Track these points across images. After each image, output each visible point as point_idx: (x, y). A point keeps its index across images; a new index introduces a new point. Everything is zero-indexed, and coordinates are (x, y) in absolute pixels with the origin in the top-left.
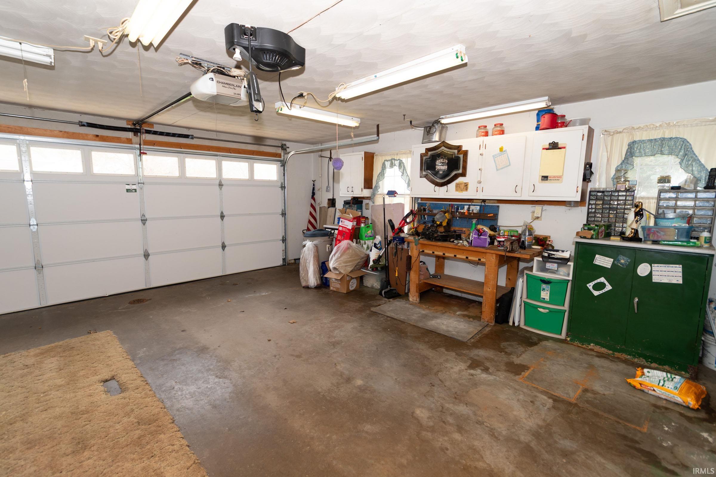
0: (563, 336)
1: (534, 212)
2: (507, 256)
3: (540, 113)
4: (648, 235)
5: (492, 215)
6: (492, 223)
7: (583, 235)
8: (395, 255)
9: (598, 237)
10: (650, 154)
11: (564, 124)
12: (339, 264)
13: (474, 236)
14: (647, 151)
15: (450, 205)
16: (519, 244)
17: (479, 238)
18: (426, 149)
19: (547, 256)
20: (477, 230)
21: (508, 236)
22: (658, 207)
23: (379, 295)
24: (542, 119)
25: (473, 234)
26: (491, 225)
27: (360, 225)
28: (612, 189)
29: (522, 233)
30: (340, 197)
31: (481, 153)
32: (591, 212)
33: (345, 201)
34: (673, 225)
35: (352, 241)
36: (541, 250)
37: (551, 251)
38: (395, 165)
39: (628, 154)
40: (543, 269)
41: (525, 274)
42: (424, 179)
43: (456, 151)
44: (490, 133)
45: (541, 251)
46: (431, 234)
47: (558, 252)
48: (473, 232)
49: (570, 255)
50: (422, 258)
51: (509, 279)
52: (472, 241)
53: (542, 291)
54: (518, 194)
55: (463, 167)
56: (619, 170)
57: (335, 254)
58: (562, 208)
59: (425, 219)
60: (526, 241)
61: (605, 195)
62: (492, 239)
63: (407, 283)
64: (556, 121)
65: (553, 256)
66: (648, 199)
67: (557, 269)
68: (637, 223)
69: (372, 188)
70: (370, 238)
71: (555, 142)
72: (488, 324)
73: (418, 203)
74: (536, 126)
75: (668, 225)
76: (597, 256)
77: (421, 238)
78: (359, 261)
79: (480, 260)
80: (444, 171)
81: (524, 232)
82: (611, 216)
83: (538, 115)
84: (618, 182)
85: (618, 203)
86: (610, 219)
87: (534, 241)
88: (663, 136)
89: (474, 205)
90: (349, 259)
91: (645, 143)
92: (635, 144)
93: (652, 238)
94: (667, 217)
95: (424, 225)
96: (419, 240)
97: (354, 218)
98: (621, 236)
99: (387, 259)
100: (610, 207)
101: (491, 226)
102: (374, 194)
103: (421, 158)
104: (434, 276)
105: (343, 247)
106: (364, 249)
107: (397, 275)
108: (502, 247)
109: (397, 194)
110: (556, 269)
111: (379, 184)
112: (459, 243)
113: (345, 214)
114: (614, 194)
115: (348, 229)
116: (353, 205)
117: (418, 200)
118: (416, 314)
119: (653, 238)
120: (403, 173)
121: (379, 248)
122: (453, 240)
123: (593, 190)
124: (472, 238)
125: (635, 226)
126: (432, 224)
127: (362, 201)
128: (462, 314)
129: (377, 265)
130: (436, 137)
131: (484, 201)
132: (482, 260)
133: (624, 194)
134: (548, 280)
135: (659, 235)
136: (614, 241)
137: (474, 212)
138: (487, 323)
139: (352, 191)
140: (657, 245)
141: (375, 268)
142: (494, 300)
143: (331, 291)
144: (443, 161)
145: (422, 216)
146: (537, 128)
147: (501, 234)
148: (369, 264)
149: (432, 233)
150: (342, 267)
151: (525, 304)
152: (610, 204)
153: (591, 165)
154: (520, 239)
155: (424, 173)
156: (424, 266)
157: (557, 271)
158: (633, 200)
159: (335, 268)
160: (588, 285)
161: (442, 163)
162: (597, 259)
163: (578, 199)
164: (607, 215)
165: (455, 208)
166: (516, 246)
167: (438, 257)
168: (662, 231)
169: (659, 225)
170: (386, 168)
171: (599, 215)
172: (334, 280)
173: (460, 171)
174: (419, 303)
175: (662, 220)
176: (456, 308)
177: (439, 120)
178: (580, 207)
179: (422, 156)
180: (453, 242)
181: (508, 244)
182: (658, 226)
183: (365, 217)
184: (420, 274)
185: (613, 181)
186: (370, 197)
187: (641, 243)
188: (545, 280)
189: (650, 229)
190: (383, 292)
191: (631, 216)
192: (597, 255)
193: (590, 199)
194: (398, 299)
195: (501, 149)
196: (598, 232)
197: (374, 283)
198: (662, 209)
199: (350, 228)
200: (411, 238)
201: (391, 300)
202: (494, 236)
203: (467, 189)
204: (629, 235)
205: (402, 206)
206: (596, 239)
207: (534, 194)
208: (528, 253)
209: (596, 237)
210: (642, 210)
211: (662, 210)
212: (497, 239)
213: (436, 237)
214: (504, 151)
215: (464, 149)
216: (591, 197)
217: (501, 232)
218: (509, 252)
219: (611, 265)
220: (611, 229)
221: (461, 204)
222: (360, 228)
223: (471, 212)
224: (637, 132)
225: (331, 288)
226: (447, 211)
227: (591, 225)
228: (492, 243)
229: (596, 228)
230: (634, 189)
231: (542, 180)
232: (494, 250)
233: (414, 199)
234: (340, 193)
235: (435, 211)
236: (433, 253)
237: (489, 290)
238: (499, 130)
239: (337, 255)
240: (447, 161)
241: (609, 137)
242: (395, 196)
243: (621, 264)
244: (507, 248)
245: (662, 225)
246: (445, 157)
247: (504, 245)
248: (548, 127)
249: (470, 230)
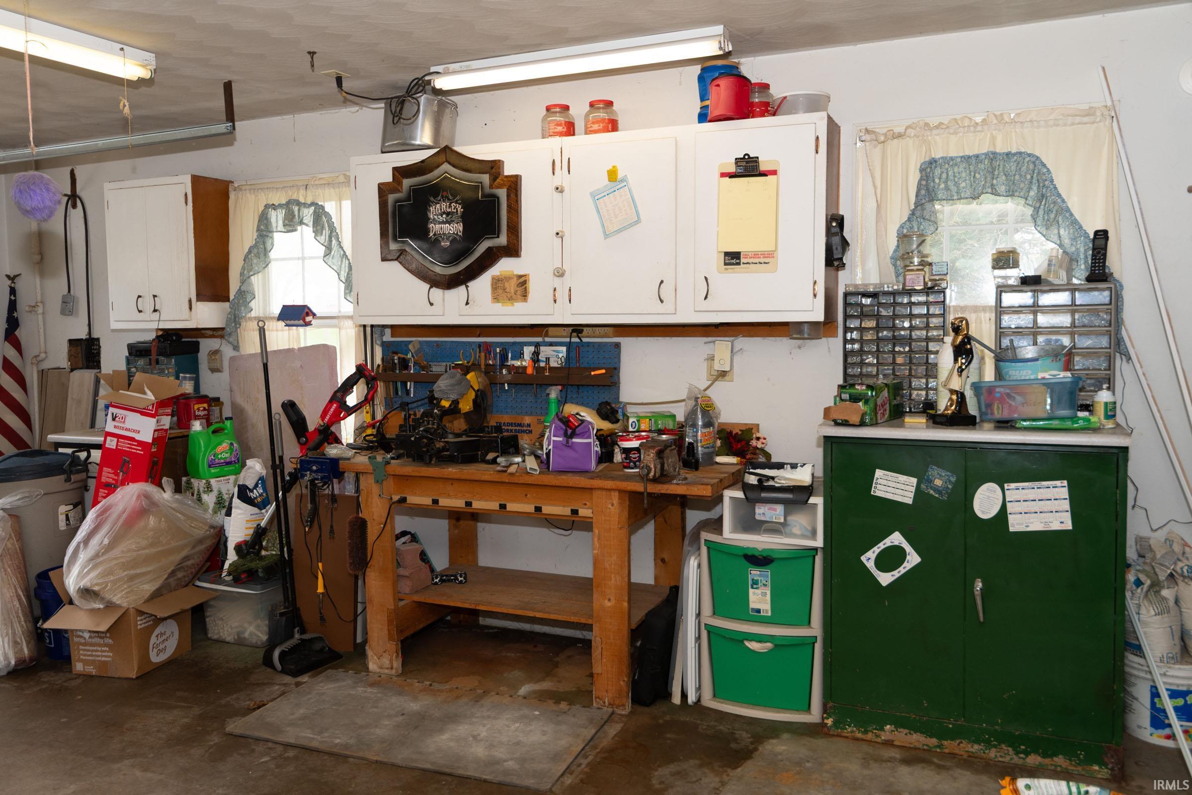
0: (815, 715)
1: (711, 358)
2: (650, 494)
3: (705, 75)
4: (989, 406)
5: (603, 371)
6: (605, 396)
7: (840, 417)
8: (312, 522)
9: (876, 420)
10: (968, 194)
11: (768, 109)
12: (104, 575)
13: (553, 438)
14: (962, 186)
15: (480, 346)
16: (679, 453)
17: (568, 445)
18: (395, 169)
19: (756, 483)
20: (560, 420)
21: (650, 431)
22: (1000, 332)
23: (264, 668)
24: (713, 91)
25: (550, 432)
26: (602, 403)
27: (188, 427)
28: (895, 287)
29: (686, 420)
30: (114, 331)
31: (558, 183)
32: (852, 351)
33: (131, 347)
34: (1039, 377)
35: (160, 485)
36: (739, 467)
37: (764, 468)
38: (301, 223)
39: (923, 192)
40: (749, 524)
41: (703, 542)
42: (396, 265)
43: (486, 178)
44: (579, 126)
45: (739, 471)
46: (425, 440)
47: (782, 470)
48: (550, 426)
49: (813, 475)
50: (402, 523)
51: (663, 560)
52: (548, 454)
53: (752, 588)
54: (668, 306)
55: (508, 226)
56: (905, 236)
57: (86, 541)
58: (781, 345)
59: (408, 392)
60: (699, 444)
61: (880, 304)
62: (607, 442)
63: (359, 611)
64: (748, 99)
65: (771, 483)
66: (975, 312)
67: (785, 519)
68: (960, 376)
69: (226, 299)
70: (227, 468)
71: (749, 157)
72: (613, 713)
73: (384, 345)
74: (699, 110)
75: (1027, 378)
76: (879, 473)
77: (392, 458)
78: (184, 553)
79: (575, 512)
80: (455, 239)
81: (691, 416)
82: (900, 360)
83: (701, 79)
84: (906, 266)
85: (911, 324)
86: (897, 367)
87: (719, 443)
88: (992, 149)
89: (551, 344)
90: (147, 551)
91: (956, 164)
92: (936, 167)
93: (998, 415)
94: (1019, 357)
95: (403, 414)
96: (388, 463)
97: (162, 404)
98: (928, 413)
99: (285, 538)
100: (894, 336)
101: (600, 405)
102: (235, 319)
103: (380, 197)
104: (447, 578)
105: (120, 508)
106: (206, 510)
107: (321, 589)
108: (635, 467)
109: (314, 315)
110: (782, 520)
111: (250, 284)
112: (511, 464)
113: (128, 390)
114: (900, 300)
115: (141, 443)
116: (161, 358)
117: (382, 334)
118: (389, 717)
119: (1000, 412)
120: (329, 249)
121: (259, 500)
122: (496, 454)
123: (851, 289)
124: (549, 445)
125: (956, 384)
126: (427, 407)
127: (198, 343)
128: (534, 692)
129: (251, 561)
130: (424, 134)
131: (577, 329)
132: (583, 512)
133: (922, 298)
134: (765, 554)
135: (1013, 404)
136: (913, 428)
137: (553, 364)
138: (610, 710)
139: (155, 311)
140: (1012, 433)
141: (244, 572)
142: (625, 632)
143: (79, 675)
144: (450, 206)
145: (399, 384)
146: (703, 117)
147: (631, 429)
148: (226, 559)
149: (426, 438)
150: (114, 582)
151: (709, 632)
152: (894, 328)
153: (840, 221)
154: (682, 438)
155: (393, 246)
156: (414, 546)
157: (784, 524)
158: (943, 315)
159: (87, 593)
160: (863, 558)
161: (448, 214)
162: (880, 481)
163: (819, 316)
164: (889, 358)
165: (495, 354)
166: (672, 459)
167: (455, 516)
168: (1019, 394)
169: (1007, 377)
170: (272, 232)
171: (870, 359)
172: (87, 635)
173: (503, 240)
174: (398, 676)
175: (1013, 364)
176: (517, 674)
177: (427, 78)
178: (824, 339)
179: (383, 190)
180: (494, 461)
181: (649, 458)
182: (1005, 380)
183: (206, 396)
184: (399, 576)
185: (895, 265)
186: (223, 329)
187: (975, 429)
188: (757, 554)
189: (991, 389)
190: (276, 654)
191: (945, 358)
192: (877, 470)
193: (846, 317)
194: (329, 672)
195: (612, 175)
196: (876, 405)
197: (246, 625)
198: (1008, 335)
199: (149, 439)
200: (362, 459)
201: (305, 678)
202: (612, 434)
203: (525, 296)
204: (946, 409)
205: (326, 353)
206: (871, 425)
207: (706, 305)
208: (706, 480)
209: (871, 419)
210: (968, 339)
211: (1008, 338)
212: (619, 443)
213: (440, 451)
214: (622, 181)
215: (508, 171)
216: (848, 309)
217: (631, 420)
218: (655, 480)
219: (912, 495)
220: (902, 397)
221: (514, 343)
222: (187, 436)
223: (542, 364)
224: (936, 135)
225: (79, 667)
226: (473, 364)
227: (857, 387)
228: (606, 457)
229: (870, 393)
230: (944, 285)
231: (726, 264)
232: (613, 478)
233: (368, 329)
234: (113, 316)
235: (436, 368)
236: (435, 502)
237: (608, 604)
238: (603, 120)
239: (95, 542)
240: (460, 209)
241: (875, 147)
242: (308, 324)
243: (936, 490)
244: (649, 470)
245: (1015, 378)
246: (454, 196)
247: (639, 460)
248: (730, 114)
249: (543, 422)
